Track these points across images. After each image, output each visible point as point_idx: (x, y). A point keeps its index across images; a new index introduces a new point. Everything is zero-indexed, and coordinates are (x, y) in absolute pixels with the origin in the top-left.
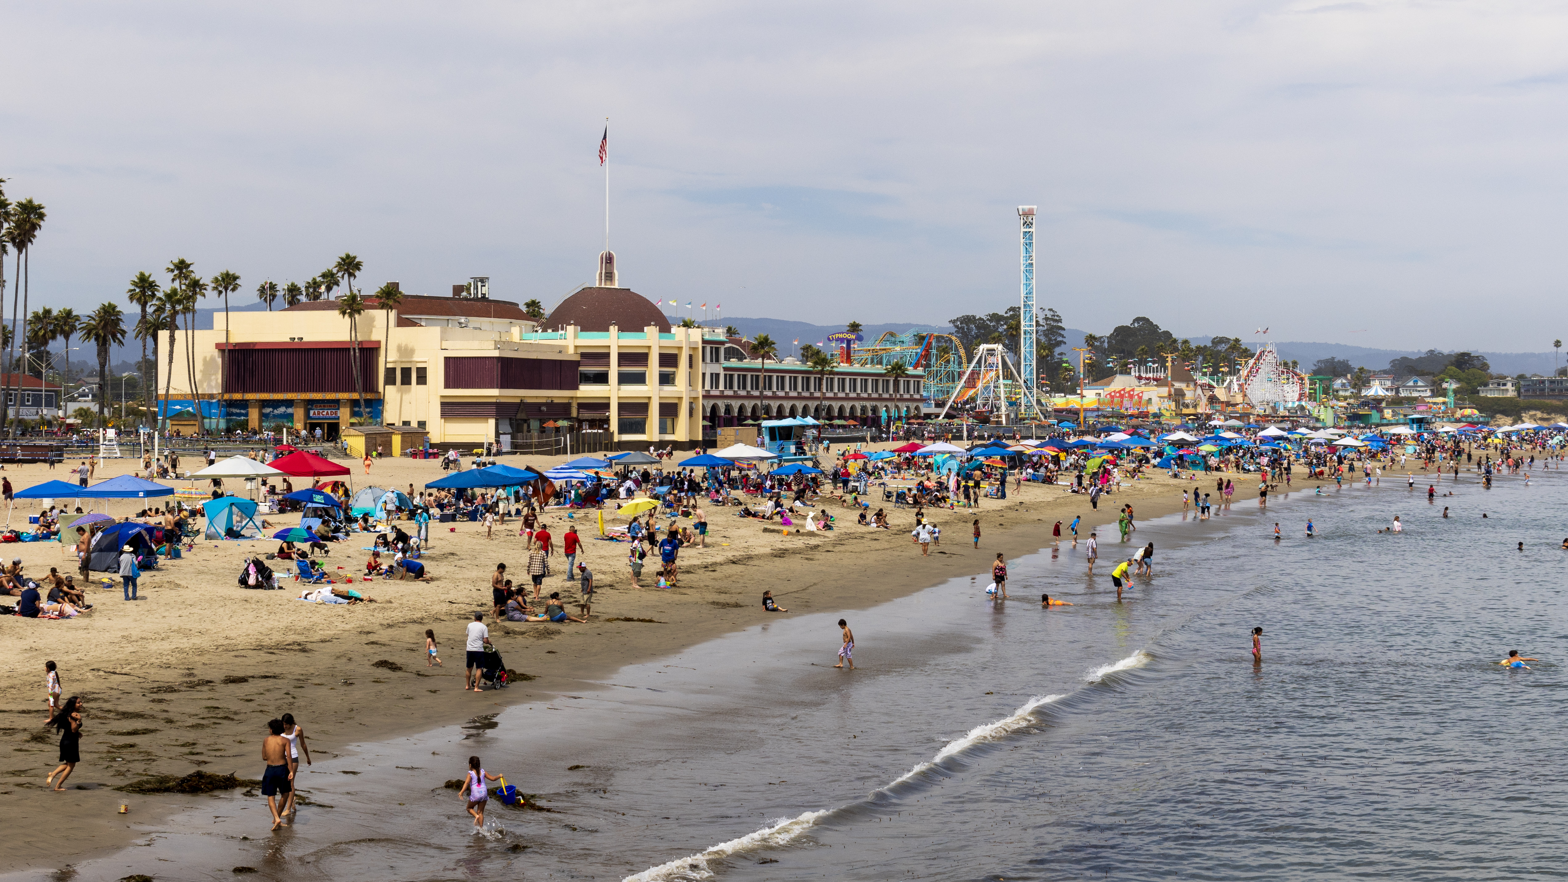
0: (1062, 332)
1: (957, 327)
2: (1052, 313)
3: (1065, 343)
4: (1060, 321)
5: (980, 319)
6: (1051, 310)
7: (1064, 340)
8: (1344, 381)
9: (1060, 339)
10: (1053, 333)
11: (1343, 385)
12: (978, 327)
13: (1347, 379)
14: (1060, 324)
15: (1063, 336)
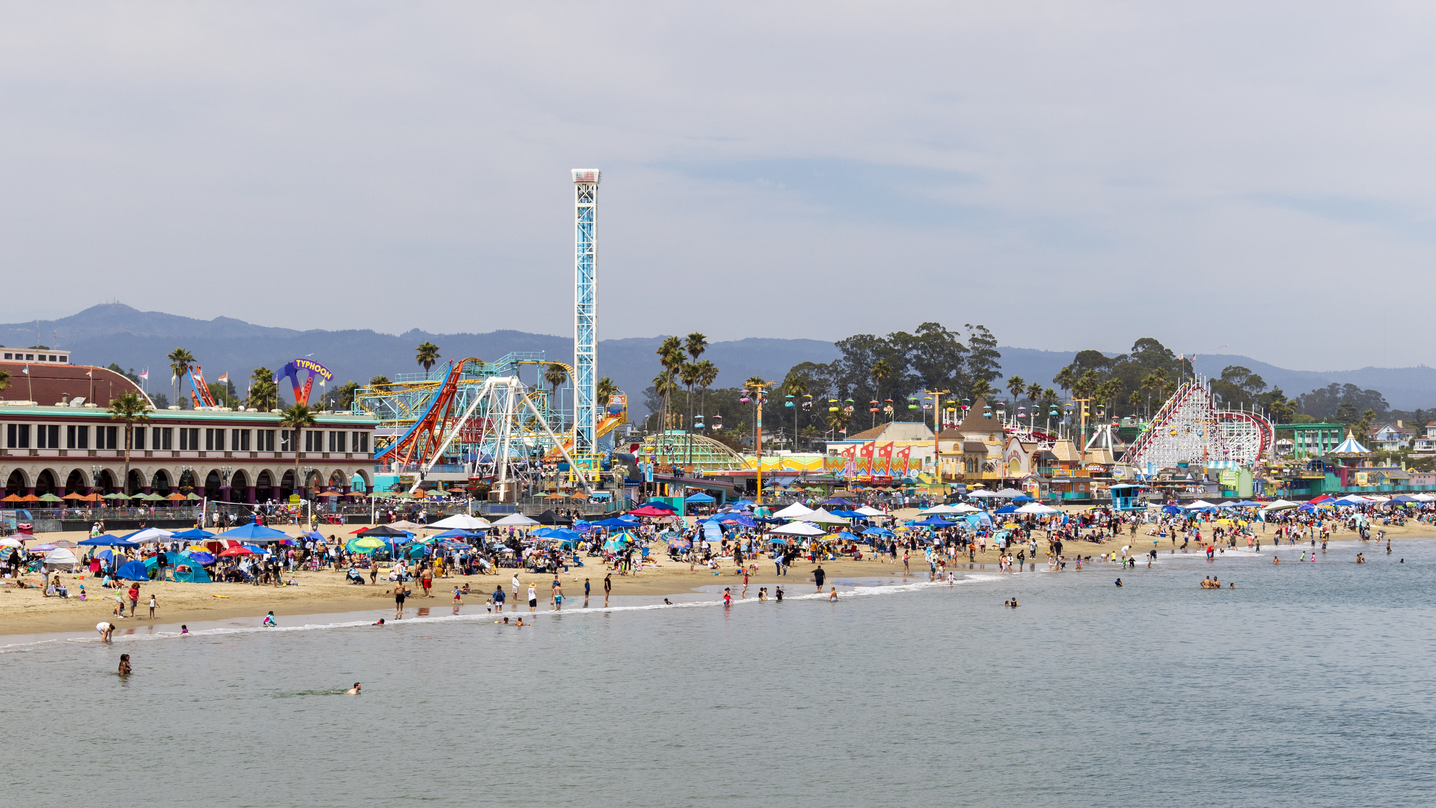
0: (996, 360)
1: (845, 350)
2: (982, 332)
3: (1001, 376)
4: (994, 343)
5: (881, 340)
6: (980, 327)
7: (1000, 371)
8: (1392, 431)
9: (993, 369)
10: (983, 362)
11: (1390, 436)
12: (878, 353)
13: (1395, 427)
14: (993, 348)
15: (996, 365)
